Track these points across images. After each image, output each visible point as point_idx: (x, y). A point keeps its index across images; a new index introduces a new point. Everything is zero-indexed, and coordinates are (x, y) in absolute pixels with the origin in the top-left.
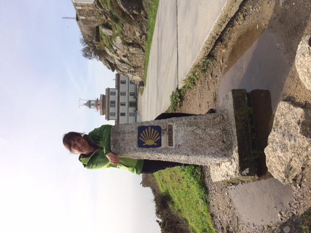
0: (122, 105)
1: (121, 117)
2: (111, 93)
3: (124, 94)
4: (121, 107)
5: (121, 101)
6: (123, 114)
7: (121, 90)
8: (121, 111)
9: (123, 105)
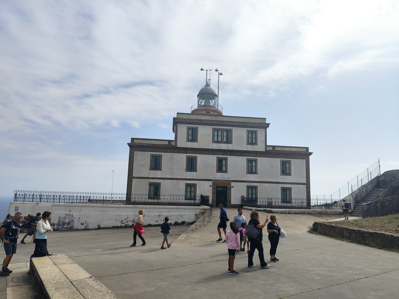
0: (220, 161)
1: (182, 158)
2: (252, 132)
3: (252, 169)
4: (213, 159)
5: (231, 159)
6: (191, 165)
7: (262, 162)
8: (201, 159)
9: (221, 167)
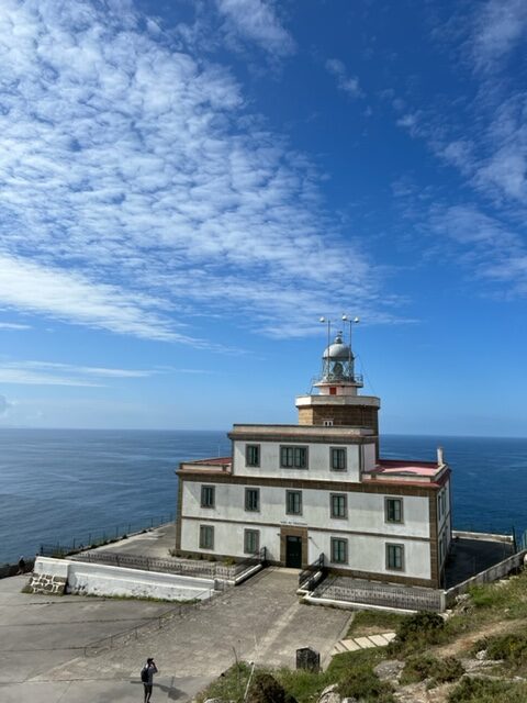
0: (291, 498)
1: (239, 491)
2: (338, 451)
3: (338, 509)
4: (281, 492)
5: (307, 494)
6: (252, 503)
8: (264, 491)
9: (293, 506)
